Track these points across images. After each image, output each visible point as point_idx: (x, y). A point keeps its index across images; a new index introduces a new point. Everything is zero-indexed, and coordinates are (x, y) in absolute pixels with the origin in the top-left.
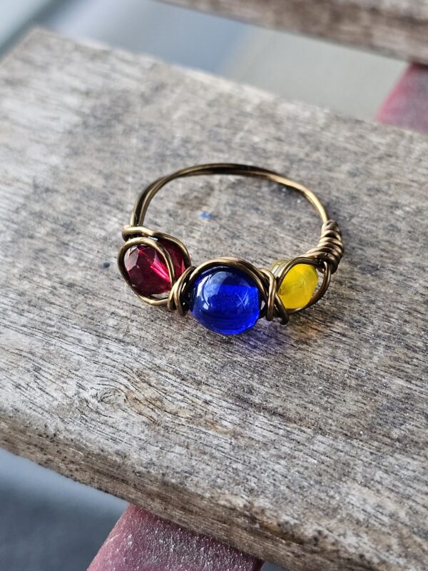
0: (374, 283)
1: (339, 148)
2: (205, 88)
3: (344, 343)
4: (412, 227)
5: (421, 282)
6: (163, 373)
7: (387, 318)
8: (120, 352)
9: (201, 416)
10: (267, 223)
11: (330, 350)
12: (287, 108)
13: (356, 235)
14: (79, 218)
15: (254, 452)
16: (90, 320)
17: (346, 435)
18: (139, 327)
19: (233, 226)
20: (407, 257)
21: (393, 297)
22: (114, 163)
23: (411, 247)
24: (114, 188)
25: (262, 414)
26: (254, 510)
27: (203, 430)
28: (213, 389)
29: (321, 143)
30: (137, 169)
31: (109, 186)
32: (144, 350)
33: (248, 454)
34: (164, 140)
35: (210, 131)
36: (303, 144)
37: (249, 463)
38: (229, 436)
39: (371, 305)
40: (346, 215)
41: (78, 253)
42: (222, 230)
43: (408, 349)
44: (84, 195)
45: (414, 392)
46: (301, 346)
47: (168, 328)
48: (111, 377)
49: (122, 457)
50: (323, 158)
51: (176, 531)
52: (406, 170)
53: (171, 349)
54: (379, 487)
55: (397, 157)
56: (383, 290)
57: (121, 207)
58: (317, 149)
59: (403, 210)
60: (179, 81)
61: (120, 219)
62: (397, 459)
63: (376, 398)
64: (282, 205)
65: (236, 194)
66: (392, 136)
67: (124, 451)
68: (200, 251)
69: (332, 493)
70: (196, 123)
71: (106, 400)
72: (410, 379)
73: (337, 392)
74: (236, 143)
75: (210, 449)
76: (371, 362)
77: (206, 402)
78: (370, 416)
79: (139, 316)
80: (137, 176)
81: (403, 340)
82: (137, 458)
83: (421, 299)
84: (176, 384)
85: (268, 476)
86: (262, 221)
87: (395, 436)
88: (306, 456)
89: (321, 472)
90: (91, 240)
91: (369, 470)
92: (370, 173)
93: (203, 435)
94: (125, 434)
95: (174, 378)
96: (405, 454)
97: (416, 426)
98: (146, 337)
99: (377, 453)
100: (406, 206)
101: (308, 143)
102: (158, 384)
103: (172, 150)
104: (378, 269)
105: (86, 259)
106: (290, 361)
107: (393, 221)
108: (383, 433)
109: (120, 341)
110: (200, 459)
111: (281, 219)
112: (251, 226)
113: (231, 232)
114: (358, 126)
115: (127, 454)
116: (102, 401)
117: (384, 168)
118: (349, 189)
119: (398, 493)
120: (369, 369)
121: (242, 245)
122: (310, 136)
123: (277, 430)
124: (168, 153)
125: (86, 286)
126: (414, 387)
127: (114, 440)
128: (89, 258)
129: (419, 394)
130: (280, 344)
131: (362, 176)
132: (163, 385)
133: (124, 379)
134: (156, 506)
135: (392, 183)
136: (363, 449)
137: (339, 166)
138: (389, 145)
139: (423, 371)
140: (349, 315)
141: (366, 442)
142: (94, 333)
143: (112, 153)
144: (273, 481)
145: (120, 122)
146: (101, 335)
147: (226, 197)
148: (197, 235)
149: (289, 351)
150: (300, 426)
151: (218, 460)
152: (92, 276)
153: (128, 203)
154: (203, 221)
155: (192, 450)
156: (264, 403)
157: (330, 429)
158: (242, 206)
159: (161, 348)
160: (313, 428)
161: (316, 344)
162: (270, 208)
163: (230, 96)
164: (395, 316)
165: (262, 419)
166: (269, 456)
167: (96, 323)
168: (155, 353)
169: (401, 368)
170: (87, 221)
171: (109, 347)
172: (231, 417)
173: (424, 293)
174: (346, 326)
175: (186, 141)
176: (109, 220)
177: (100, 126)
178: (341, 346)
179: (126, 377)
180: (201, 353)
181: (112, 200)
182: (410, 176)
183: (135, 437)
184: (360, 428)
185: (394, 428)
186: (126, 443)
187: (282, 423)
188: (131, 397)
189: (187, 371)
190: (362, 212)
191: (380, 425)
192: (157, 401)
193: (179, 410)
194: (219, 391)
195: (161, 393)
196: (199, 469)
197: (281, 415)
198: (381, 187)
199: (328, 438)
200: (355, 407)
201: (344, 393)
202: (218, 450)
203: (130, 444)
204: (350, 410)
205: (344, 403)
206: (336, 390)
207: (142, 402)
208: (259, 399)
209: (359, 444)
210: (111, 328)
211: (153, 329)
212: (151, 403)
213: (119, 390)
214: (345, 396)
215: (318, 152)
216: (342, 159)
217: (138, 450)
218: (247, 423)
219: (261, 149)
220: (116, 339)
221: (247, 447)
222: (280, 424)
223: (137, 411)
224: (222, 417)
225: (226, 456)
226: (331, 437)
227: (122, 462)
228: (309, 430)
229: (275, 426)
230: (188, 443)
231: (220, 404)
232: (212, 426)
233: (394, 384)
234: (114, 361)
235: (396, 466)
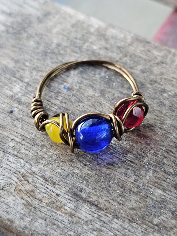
0: (150, 134)
1: (137, 56)
2: (71, 17)
3: (132, 166)
4: (172, 104)
5: (174, 135)
6: (36, 176)
7: (155, 154)
8: (14, 162)
9: (54, 203)
10: (97, 95)
11: (125, 170)
12: (112, 32)
15: (80, 226)
16: (0, 142)
17: (130, 220)
18: (26, 148)
19: (79, 95)
20: (168, 120)
21: (159, 142)
22: (21, 55)
23: (170, 115)
24: (19, 69)
25: (86, 204)
27: (55, 211)
28: (61, 188)
29: (128, 52)
30: (32, 59)
31: (17, 67)
32: (27, 162)
33: (77, 227)
34: (48, 44)
35: (72, 41)
36: (119, 52)
37: (77, 232)
38: (68, 215)
39: (148, 146)
42: (74, 97)
43: (165, 173)
44: (3, 71)
45: (167, 198)
46: (109, 167)
47: (41, 150)
48: (8, 176)
49: (11, 222)
50: (128, 61)
52: (170, 71)
53: (41, 163)
55: (167, 64)
56: (154, 138)
57: (22, 79)
58: (126, 56)
59: (168, 94)
60: (58, 12)
61: (21, 86)
63: (147, 200)
64: (105, 86)
65: (82, 78)
66: (165, 52)
67: (12, 219)
68: (61, 108)
70: (64, 35)
71: (5, 189)
72: (165, 191)
73: (126, 195)
74: (84, 49)
75: (57, 222)
76: (145, 179)
77: (57, 195)
78: (143, 210)
79: (26, 142)
80: (32, 63)
81: (163, 168)
82: (19, 224)
83: (174, 145)
84: (42, 183)
86: (94, 94)
87: (155, 223)
88: (108, 231)
90: (4, 96)
92: (152, 71)
93: (54, 214)
94: (13, 209)
95: (42, 179)
96: (160, 233)
97: (167, 218)
98: (29, 154)
99: (145, 232)
100: (169, 91)
101: (121, 52)
102: (33, 182)
103: (51, 50)
104: (152, 126)
106: (103, 175)
107: (162, 100)
108: (149, 220)
109: (15, 156)
110: (52, 227)
111: (104, 93)
112: (89, 96)
113: (78, 98)
114: (148, 45)
115: (14, 221)
116: (3, 189)
117: (160, 69)
118: (141, 80)
120: (144, 183)
121: (83, 106)
122: (123, 48)
123: (93, 214)
124: (49, 51)
126: (167, 195)
127: (7, 212)
128: (3, 107)
129: (169, 199)
130: (99, 164)
131: (148, 73)
132: (35, 183)
133: (15, 178)
135: (163, 78)
136: (138, 229)
137: (136, 66)
138: (163, 57)
139: (172, 186)
140: (136, 151)
141: (140, 225)
142: (2, 150)
143: (20, 49)
145: (25, 31)
146: (5, 151)
147: (77, 78)
148: (60, 98)
149: (103, 169)
150: (106, 212)
151: (61, 229)
152: (3, 117)
153: (26, 77)
154: (64, 91)
155: (48, 222)
156: (88, 198)
157: (121, 216)
158: (85, 84)
159: (36, 162)
160: (113, 214)
161: (118, 166)
162: (99, 87)
163: (83, 23)
164: (160, 153)
165: (85, 208)
166: (88, 229)
167: (3, 144)
168: (33, 164)
169: (161, 184)
170: (4, 86)
171: (9, 159)
172: (69, 205)
173: (175, 142)
174: (134, 157)
175: (58, 45)
176: (15, 86)
177: (15, 33)
178: (131, 168)
179: (16, 177)
180: (57, 166)
181: (18, 75)
182: (172, 75)
183: (18, 212)
184: (137, 217)
185: (155, 218)
186: (13, 214)
187: (96, 210)
188: (18, 189)
189: (49, 176)
190: (146, 93)
191: (148, 215)
192: (31, 192)
193: (43, 198)
194: (64, 189)
195: (34, 187)
196: (50, 233)
197: (96, 206)
198: (157, 80)
199: (120, 221)
200: (135, 204)
201: (130, 196)
202: (62, 223)
203: (15, 216)
204: (132, 205)
205: (130, 201)
206: (126, 193)
207: (24, 192)
208: (85, 195)
209: (136, 226)
210: (11, 148)
211: (33, 150)
212: (28, 193)
213: (12, 184)
214: (130, 197)
215: (126, 57)
216: (138, 63)
217: (19, 219)
218: (78, 209)
219: (97, 53)
220: (13, 154)
221: (77, 223)
222: (95, 210)
223: (20, 197)
224: (65, 204)
225: (66, 227)
226: (121, 221)
227: (10, 224)
228: (110, 216)
229: (92, 212)
230: (46, 218)
231: (65, 197)
232: (59, 209)
233: (157, 192)
234: (11, 167)
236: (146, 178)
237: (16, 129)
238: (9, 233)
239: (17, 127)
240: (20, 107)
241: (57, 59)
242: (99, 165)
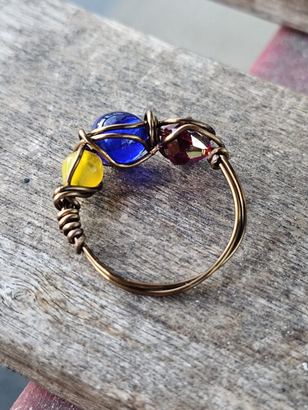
1: (224, 96)
2: (118, 35)
4: (280, 169)
5: (284, 216)
6: (68, 279)
7: (255, 245)
8: (33, 257)
9: (97, 319)
12: (184, 59)
14: (7, 138)
15: (139, 353)
16: (10, 228)
17: (216, 344)
18: (50, 236)
20: (274, 194)
21: (261, 227)
22: (39, 93)
23: (278, 186)
24: (37, 115)
25: (148, 320)
26: (136, 403)
27: (98, 330)
28: (108, 296)
29: (210, 90)
30: (57, 99)
31: (33, 112)
32: (53, 257)
33: (134, 355)
34: (82, 77)
35: (120, 72)
36: (195, 90)
38: (119, 337)
41: (4, 169)
43: (271, 274)
44: (12, 118)
45: (274, 311)
48: (24, 278)
49: (29, 349)
50: (211, 104)
51: (69, 407)
52: (277, 120)
53: (75, 258)
54: (240, 391)
55: (271, 108)
56: (253, 221)
57: (42, 131)
58: (207, 96)
59: (273, 154)
60: (97, 28)
61: (41, 142)
62: (257, 369)
63: (242, 313)
66: (268, 90)
67: (31, 344)
69: (201, 394)
70: (109, 64)
71: (19, 298)
72: (271, 300)
73: (211, 306)
74: (140, 85)
75: (103, 347)
76: (240, 283)
77: (102, 307)
78: (237, 329)
79: (51, 227)
80: (57, 106)
81: (267, 265)
82: (42, 351)
83: (284, 232)
84: (78, 289)
85: (150, 376)
87: (256, 348)
88: (182, 360)
89: (193, 375)
90: (15, 158)
91: (233, 376)
92: (248, 120)
93: (97, 336)
94: (32, 329)
95: (76, 283)
96: (264, 364)
97: (274, 341)
98: (56, 246)
99: (241, 362)
100: (275, 150)
101: (199, 89)
102: (63, 287)
103: (87, 86)
104: (250, 203)
105: (10, 174)
106: (174, 276)
107: (265, 163)
108: (246, 345)
109: (34, 248)
110: (93, 356)
114: (241, 79)
115: (33, 347)
116: (15, 298)
117: (260, 116)
118: (231, 132)
119: (255, 398)
120: (238, 288)
122: (201, 84)
123: (159, 336)
124: (84, 88)
125: (8, 198)
126: (274, 307)
127: (23, 333)
128: (12, 173)
129: (277, 313)
131: (241, 122)
132: (67, 289)
133: (35, 281)
134: (54, 388)
135: (266, 130)
136: (229, 357)
137: (223, 112)
138: (264, 97)
139: (282, 293)
141: (232, 352)
142: (13, 239)
143: (38, 84)
144: (154, 380)
145: (46, 57)
146: (18, 241)
149: (173, 267)
150: (179, 333)
151: (109, 358)
152: (14, 189)
153: (48, 129)
155: (88, 348)
156: (151, 311)
157: (203, 338)
159: (68, 257)
160: (189, 336)
161: (196, 263)
163: (138, 44)
164: (262, 244)
165: (147, 325)
166: (151, 357)
167: (14, 231)
168: (63, 261)
169: (265, 289)
170: (13, 142)
171: (24, 253)
172: (121, 322)
173: (286, 226)
175: (99, 79)
176: (31, 141)
177: (29, 60)
179: (37, 280)
181: (35, 125)
182: (280, 125)
183: (41, 333)
184: (228, 339)
185: (256, 341)
186: (33, 337)
187: (164, 329)
188: (40, 298)
189: (88, 278)
190: (240, 152)
191: (244, 337)
192: (61, 302)
193: (79, 312)
194: (113, 298)
195: (65, 295)
196: (92, 364)
197: (164, 323)
198: (257, 132)
199: (201, 345)
200: (224, 320)
201: (216, 307)
202: (110, 349)
203: (36, 339)
204: (220, 322)
205: (216, 316)
206: (210, 304)
207: (49, 302)
208: (146, 308)
209: (226, 353)
210: (27, 236)
211: (62, 239)
212: (56, 304)
213: (31, 291)
214: (217, 310)
215: (207, 98)
216: (226, 106)
217: (42, 344)
218: (135, 328)
219: (161, 91)
220: (31, 246)
221: (134, 348)
222: (162, 330)
223: (44, 310)
224: (115, 320)
225: (116, 354)
226: (203, 345)
227: (28, 353)
228: (186, 337)
229: (158, 332)
230: (85, 341)
231: (114, 309)
232: (106, 328)
233: (258, 303)
234: (28, 264)
235: (256, 374)
236: (240, 281)
237: (34, 208)
238: (23, 368)
239: (36, 204)
240: (39, 173)
241: (97, 100)
242: (167, 261)
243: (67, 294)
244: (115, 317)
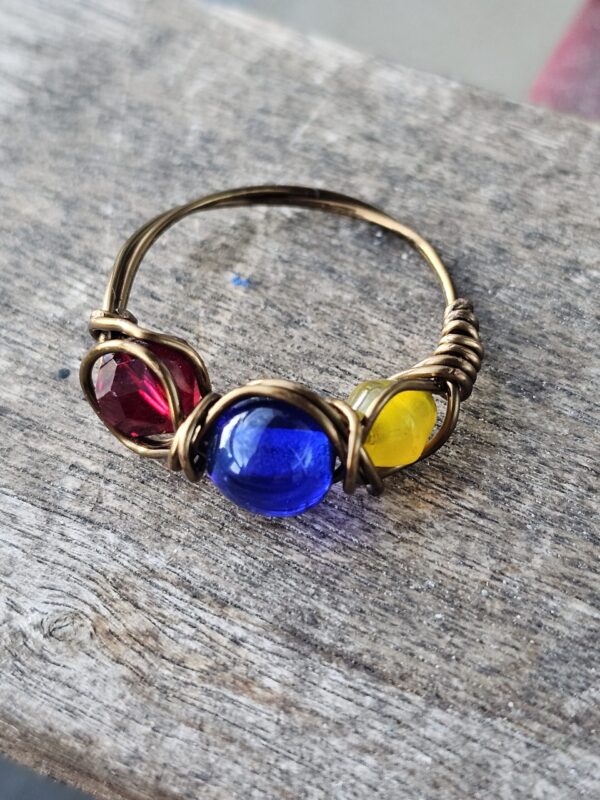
0: (535, 415)
1: (476, 155)
2: (243, 39)
3: (481, 529)
6: (161, 583)
7: (558, 483)
8: (84, 540)
9: (226, 668)
10: (347, 297)
11: (457, 542)
12: (386, 79)
13: (504, 322)
14: (18, 283)
15: (318, 739)
16: (33, 479)
17: (483, 709)
18: (119, 493)
19: (288, 303)
20: (593, 365)
21: (569, 442)
22: (82, 180)
24: (81, 227)
25: (334, 665)
27: (230, 694)
28: (247, 616)
29: (444, 145)
30: (121, 191)
31: (71, 222)
32: (127, 538)
33: (308, 743)
34: (170, 137)
35: (251, 120)
36: (413, 146)
37: (310, 761)
38: (274, 707)
39: (530, 457)
40: (487, 284)
41: (14, 350)
42: (269, 308)
43: (596, 544)
44: (28, 239)
46: (404, 534)
47: (169, 496)
48: (68, 589)
49: (85, 742)
50: (448, 175)
52: (592, 199)
53: (174, 537)
55: (578, 175)
56: (550, 428)
57: (92, 262)
58: (438, 158)
59: (588, 277)
60: (200, 26)
61: (91, 286)
62: (574, 758)
63: (537, 637)
64: (374, 264)
65: (295, 242)
66: (569, 134)
67: (89, 733)
68: (230, 350)
70: (225, 104)
71: (59, 633)
72: (597, 602)
73: (468, 625)
74: (295, 145)
75: (241, 731)
76: (528, 568)
77: (235, 641)
78: (527, 671)
79: (120, 473)
80: (120, 204)
81: (586, 525)
82: (112, 747)
84: (182, 605)
85: (344, 787)
86: (339, 293)
87: (572, 713)
88: (412, 749)
89: (438, 780)
90: (37, 325)
91: (523, 778)
92: (530, 204)
93: (229, 706)
94: (90, 701)
95: (179, 593)
96: (590, 747)
98: (131, 512)
99: (539, 745)
100: (591, 267)
101: (421, 145)
102: (150, 604)
103: (184, 156)
104: (542, 389)
105: (28, 362)
106: (385, 563)
107: (570, 297)
108: (549, 706)
109: (86, 520)
110: (223, 751)
111: (372, 289)
112: (320, 303)
113: (283, 313)
114: (510, 115)
115: (94, 738)
116: (51, 635)
117: (555, 194)
118: (492, 234)
120: (526, 581)
121: (304, 339)
122: (426, 132)
123: (359, 698)
124: (177, 161)
125: (27, 414)
127: (71, 711)
128: (33, 360)
130: (369, 529)
131: (515, 209)
132: (160, 607)
133: (91, 594)
135: (569, 224)
136: (513, 737)
137: (475, 190)
138: (562, 151)
140: (492, 476)
141: (520, 724)
142: (40, 503)
143: (79, 160)
145: (93, 100)
146: (52, 508)
147: (277, 246)
148: (224, 318)
149: (384, 544)
150: (403, 689)
151: (255, 755)
152: (37, 394)
153: (104, 256)
154: (235, 291)
155: (209, 734)
156: (339, 644)
157: (455, 697)
158: (304, 263)
159: (158, 535)
160: (424, 693)
161: (432, 530)
162: (354, 269)
163: (288, 56)
164: (573, 479)
165: (333, 676)
166: (345, 747)
167: (43, 485)
168: (147, 545)
169: (583, 580)
170: (33, 290)
171: (66, 532)
172: (277, 672)
174: (485, 498)
175: (208, 139)
176: (70, 286)
177: (58, 109)
178: (477, 535)
179: (94, 591)
180: (228, 545)
181: (77, 250)
183: (107, 706)
184: (508, 696)
185: (569, 697)
186: (91, 717)
187: (370, 683)
188: (103, 629)
189: (202, 580)
190: (514, 278)
191: (544, 689)
192: (147, 636)
193: (187, 655)
194: (258, 619)
195: (155, 621)
196: (220, 770)
197: (368, 668)
198: (549, 230)
199: (452, 714)
200: (500, 654)
201: (481, 627)
202: (256, 735)
203: (99, 720)
204: (490, 659)
205: (480, 646)
206: (467, 620)
207: (122, 638)
208: (330, 636)
209: (506, 727)
210: (69, 495)
211: (144, 497)
212: (138, 641)
213: (82, 615)
214: (482, 633)
215: (439, 163)
216: (482, 178)
217: (112, 730)
218: (307, 683)
219: (340, 155)
220: (78, 516)
221: (307, 729)
222: (366, 685)
223: (112, 656)
224: (263, 670)
225: (270, 745)
226: (456, 713)
227: (84, 751)
228: (419, 698)
229: (357, 690)
230: (202, 720)
231: (260, 645)
232: (245, 687)
233: (569, 610)
234: (74, 558)
235: (572, 771)
236: (530, 565)
237: (83, 432)
238: (81, 779)
239: (86, 424)
242: (369, 531)
243: (160, 618)
244: (265, 662)
